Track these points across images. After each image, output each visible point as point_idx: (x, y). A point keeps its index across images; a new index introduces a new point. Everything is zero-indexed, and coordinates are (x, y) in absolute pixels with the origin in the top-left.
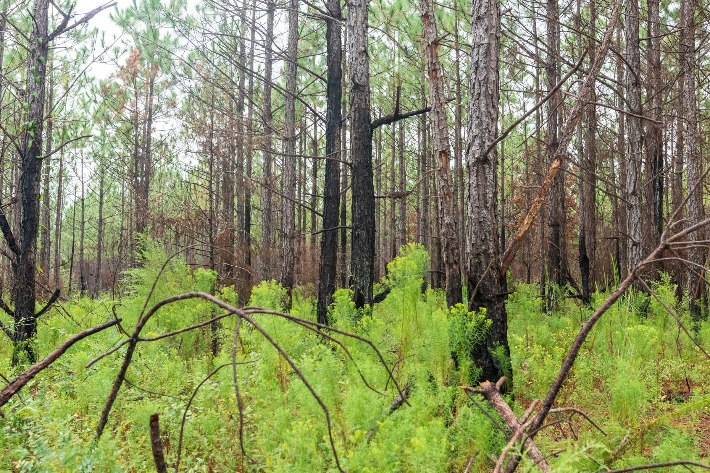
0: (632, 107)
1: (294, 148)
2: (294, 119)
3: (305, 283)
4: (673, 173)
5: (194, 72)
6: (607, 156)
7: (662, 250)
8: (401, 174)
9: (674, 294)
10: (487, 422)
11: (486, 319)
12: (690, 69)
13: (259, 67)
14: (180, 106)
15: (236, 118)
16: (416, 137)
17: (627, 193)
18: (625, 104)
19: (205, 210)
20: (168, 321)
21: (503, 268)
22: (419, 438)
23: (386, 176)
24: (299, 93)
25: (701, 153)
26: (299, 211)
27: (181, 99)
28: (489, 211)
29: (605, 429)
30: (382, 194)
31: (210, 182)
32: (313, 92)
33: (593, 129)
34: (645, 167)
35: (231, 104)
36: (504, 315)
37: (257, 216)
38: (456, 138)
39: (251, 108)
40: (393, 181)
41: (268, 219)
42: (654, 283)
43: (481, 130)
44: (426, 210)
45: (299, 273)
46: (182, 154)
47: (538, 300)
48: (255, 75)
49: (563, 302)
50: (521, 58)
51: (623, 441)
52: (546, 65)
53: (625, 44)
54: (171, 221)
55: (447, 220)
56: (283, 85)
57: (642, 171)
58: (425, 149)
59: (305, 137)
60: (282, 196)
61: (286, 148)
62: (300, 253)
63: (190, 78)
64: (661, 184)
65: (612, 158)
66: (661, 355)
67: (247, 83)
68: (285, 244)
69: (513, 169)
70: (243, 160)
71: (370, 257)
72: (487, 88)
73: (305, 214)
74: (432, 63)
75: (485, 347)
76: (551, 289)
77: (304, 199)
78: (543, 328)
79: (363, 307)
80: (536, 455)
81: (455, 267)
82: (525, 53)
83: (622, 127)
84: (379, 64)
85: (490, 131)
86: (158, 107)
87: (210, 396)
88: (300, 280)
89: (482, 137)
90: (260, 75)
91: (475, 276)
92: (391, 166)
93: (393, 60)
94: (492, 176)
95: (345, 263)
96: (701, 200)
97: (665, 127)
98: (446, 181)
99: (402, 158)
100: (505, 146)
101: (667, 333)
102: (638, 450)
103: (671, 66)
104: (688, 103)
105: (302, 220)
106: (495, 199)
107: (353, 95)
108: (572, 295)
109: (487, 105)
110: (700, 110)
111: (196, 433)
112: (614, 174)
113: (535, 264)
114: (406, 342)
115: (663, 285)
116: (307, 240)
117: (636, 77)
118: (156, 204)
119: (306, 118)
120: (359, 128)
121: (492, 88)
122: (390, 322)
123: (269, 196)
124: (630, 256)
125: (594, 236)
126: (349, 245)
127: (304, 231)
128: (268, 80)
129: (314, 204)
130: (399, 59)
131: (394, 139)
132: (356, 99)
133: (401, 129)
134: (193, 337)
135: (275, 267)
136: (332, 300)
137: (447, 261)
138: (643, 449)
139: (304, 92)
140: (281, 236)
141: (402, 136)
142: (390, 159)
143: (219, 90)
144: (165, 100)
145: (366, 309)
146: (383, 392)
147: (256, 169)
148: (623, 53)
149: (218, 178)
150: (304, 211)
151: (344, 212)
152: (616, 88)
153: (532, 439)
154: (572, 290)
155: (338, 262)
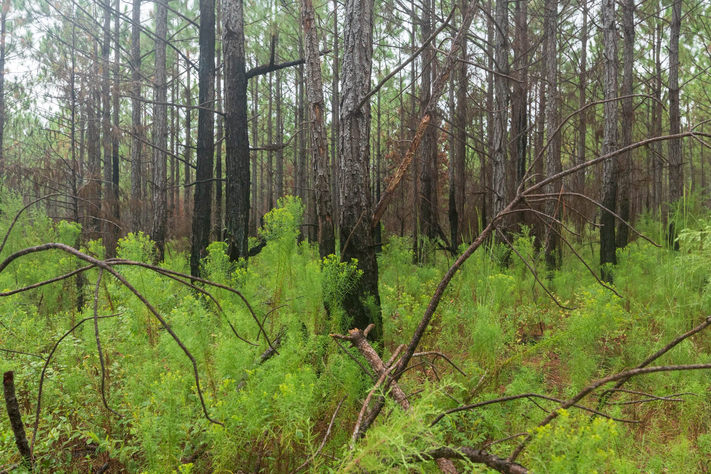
0: (500, 67)
1: (165, 97)
2: (165, 65)
3: (178, 237)
4: (536, 132)
5: (52, 9)
6: (477, 114)
7: (518, 202)
8: (278, 127)
9: (532, 245)
10: (356, 368)
11: (358, 269)
12: (552, 33)
13: (126, 8)
14: (37, 46)
15: (100, 61)
16: (294, 89)
17: (494, 150)
18: (494, 64)
19: (68, 160)
20: (28, 276)
21: (375, 220)
22: (287, 385)
23: (263, 129)
24: (170, 39)
25: (560, 114)
26: (172, 163)
27: (38, 38)
28: (362, 164)
29: (465, 371)
30: (259, 147)
31: (73, 129)
32: (185, 37)
33: (464, 87)
34: (512, 125)
35: (95, 47)
36: (375, 266)
37: (126, 168)
38: (333, 91)
39: (117, 52)
40: (270, 134)
41: (138, 171)
42: (515, 235)
43: (355, 83)
44: (303, 164)
45: (172, 227)
46: (41, 99)
47: (410, 252)
48: (121, 16)
49: (432, 254)
50: (397, 13)
51: (480, 381)
52: (421, 22)
53: (495, 5)
54: (28, 172)
55: (320, 172)
56: (153, 29)
57: (508, 130)
58: (302, 102)
59: (178, 85)
60: (154, 147)
61: (157, 96)
62: (173, 206)
63: (48, 15)
64: (525, 142)
65: (481, 116)
66: (519, 302)
67: (112, 25)
68: (156, 196)
69: (389, 124)
70: (109, 107)
71: (245, 210)
72: (361, 41)
73: (178, 166)
74: (306, 12)
75: (357, 297)
76: (422, 242)
77: (177, 150)
78: (414, 279)
79: (237, 260)
80: (400, 396)
81: (328, 219)
82: (401, 9)
83: (491, 88)
84: (255, 12)
85: (363, 85)
86: (12, 47)
87: (73, 352)
88: (174, 235)
89: (355, 91)
90: (127, 17)
91: (348, 228)
92: (268, 118)
93: (270, 9)
94: (364, 129)
95: (220, 217)
96: (559, 158)
97: (530, 88)
98: (320, 133)
99: (279, 111)
100: (381, 102)
101: (525, 282)
102: (493, 387)
103: (537, 29)
104: (550, 65)
105: (175, 173)
106: (367, 153)
107: (226, 42)
108: (441, 247)
109: (360, 58)
110: (560, 73)
111: (57, 391)
112: (482, 132)
113: (408, 219)
114: (280, 293)
115: (523, 236)
116: (180, 193)
117: (504, 38)
118: (11, 153)
119: (178, 65)
120: (233, 78)
121: (366, 41)
122: (266, 275)
123: (139, 147)
124: (495, 210)
125: (464, 191)
126: (224, 198)
127: (178, 184)
128: (136, 21)
129: (187, 155)
130: (276, 8)
131: (270, 90)
132: (230, 47)
133: (278, 80)
134: (56, 293)
135: (147, 220)
136: (206, 253)
137: (320, 214)
138: (498, 386)
139: (176, 38)
140: (152, 188)
141: (279, 89)
142: (267, 111)
143: (81, 30)
144: (19, 39)
145: (240, 262)
146: (254, 342)
147: (124, 118)
148: (493, 14)
149: (82, 125)
150: (177, 162)
151: (219, 164)
152: (486, 48)
153: (397, 381)
154: (442, 243)
155: (213, 215)
